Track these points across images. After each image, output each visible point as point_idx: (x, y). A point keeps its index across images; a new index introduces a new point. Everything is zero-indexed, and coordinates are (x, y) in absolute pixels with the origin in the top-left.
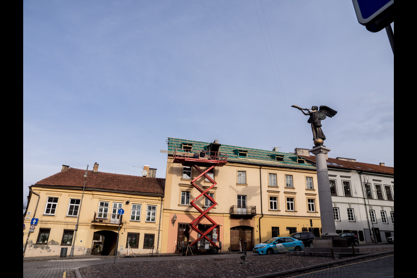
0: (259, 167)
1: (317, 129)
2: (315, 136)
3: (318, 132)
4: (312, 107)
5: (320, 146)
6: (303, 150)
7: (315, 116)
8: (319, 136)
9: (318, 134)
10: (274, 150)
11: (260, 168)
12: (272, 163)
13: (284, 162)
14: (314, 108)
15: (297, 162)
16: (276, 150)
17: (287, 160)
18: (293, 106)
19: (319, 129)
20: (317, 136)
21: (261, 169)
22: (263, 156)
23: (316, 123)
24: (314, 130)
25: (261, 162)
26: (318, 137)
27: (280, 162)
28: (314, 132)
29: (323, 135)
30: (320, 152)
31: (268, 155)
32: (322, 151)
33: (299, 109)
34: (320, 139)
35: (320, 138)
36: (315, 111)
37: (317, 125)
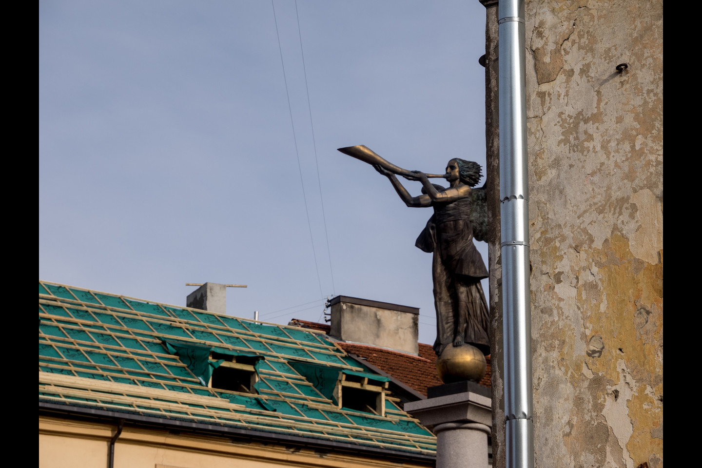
0: (108, 433)
1: (463, 290)
2: (448, 326)
3: (463, 311)
4: (451, 166)
5: (464, 389)
6: (381, 313)
7: (456, 221)
8: (466, 331)
9: (462, 320)
10: (198, 300)
11: (112, 442)
12: (185, 408)
13: (259, 403)
14: (456, 172)
15: (336, 403)
16: (213, 306)
17: (279, 384)
18: (347, 151)
19: (469, 293)
20: (456, 333)
21: (118, 446)
22: (129, 351)
23: (461, 262)
24: (445, 295)
25: (116, 398)
26: (459, 339)
27: (233, 400)
28: (443, 310)
29: (486, 330)
30: (463, 424)
31: (164, 343)
32: (470, 416)
33: (382, 172)
34: (470, 347)
35: (472, 344)
36: (464, 190)
37: (465, 272)
